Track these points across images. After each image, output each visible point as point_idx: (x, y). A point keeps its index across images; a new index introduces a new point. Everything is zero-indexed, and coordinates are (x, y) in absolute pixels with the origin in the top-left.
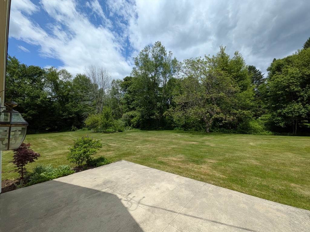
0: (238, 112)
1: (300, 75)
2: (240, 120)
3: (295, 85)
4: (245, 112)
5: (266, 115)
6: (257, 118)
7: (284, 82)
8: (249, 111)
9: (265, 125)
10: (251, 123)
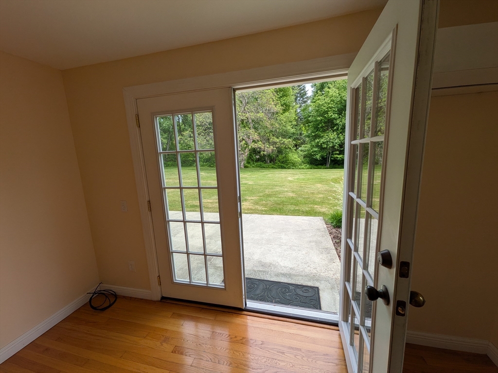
0: (278, 140)
1: (339, 99)
2: (280, 151)
3: (334, 111)
4: (286, 141)
5: (306, 145)
6: (297, 149)
7: (324, 106)
8: (290, 139)
9: (304, 157)
10: (290, 155)
